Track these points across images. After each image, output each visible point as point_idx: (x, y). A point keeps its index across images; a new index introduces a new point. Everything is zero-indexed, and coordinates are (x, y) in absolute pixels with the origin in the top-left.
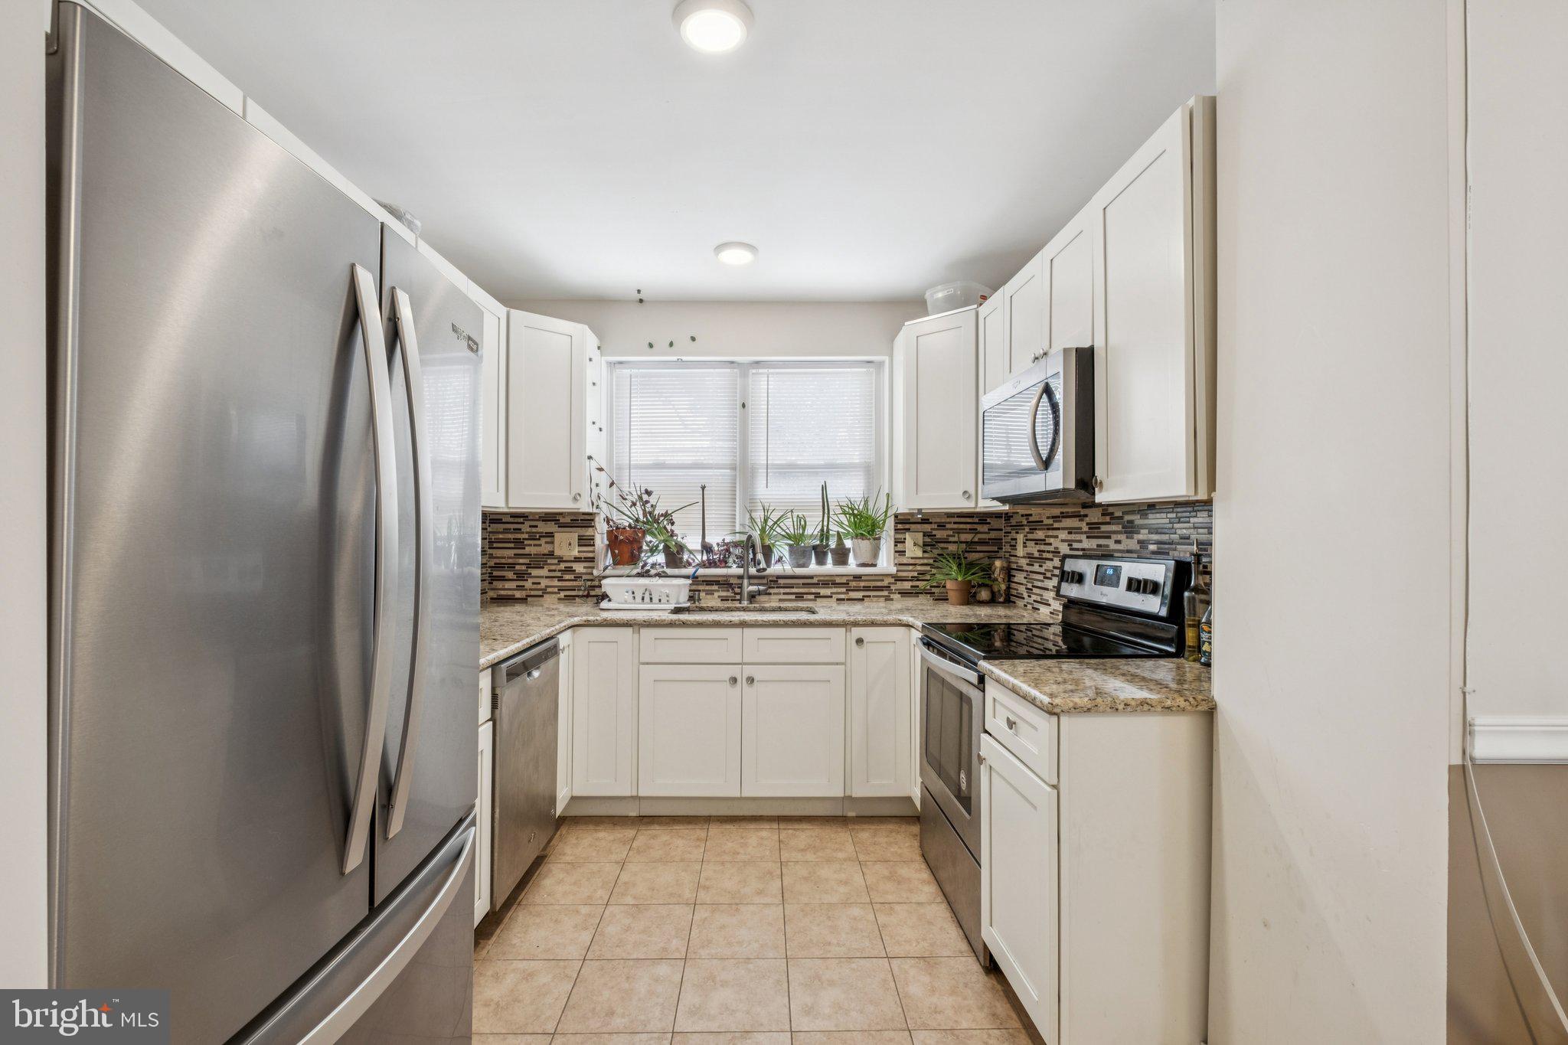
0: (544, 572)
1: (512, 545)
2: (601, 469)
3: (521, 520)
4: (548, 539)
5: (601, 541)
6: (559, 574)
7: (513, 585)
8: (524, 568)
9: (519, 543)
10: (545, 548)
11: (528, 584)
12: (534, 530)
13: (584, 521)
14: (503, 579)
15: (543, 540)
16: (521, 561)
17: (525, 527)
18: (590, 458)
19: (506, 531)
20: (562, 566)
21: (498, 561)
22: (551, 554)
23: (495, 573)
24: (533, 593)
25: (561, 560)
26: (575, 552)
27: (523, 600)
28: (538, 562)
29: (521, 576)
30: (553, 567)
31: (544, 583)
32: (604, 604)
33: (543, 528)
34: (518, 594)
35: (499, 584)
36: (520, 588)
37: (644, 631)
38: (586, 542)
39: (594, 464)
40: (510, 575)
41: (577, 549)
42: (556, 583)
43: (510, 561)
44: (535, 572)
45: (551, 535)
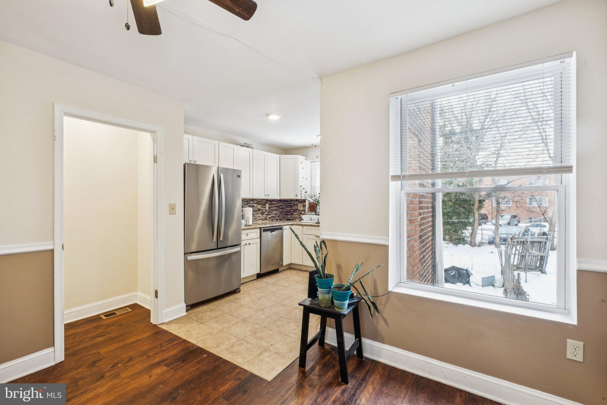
0: (296, 213)
1: (290, 207)
2: (304, 189)
3: (292, 201)
4: (297, 206)
5: (307, 206)
6: (299, 214)
7: (290, 216)
8: (292, 212)
9: (291, 207)
10: (296, 208)
11: (293, 216)
12: (294, 203)
13: (304, 201)
14: (288, 215)
15: (296, 206)
16: (292, 211)
17: (292, 203)
18: (301, 186)
19: (289, 204)
20: (300, 212)
21: (287, 210)
22: (297, 209)
23: (287, 213)
24: (294, 218)
25: (299, 211)
26: (302, 209)
27: (292, 220)
28: (295, 211)
29: (292, 214)
30: (298, 212)
31: (296, 216)
32: (302, 221)
33: (296, 203)
34: (291, 219)
35: (288, 216)
36: (292, 217)
37: (305, 227)
38: (304, 206)
39: (302, 188)
40: (290, 214)
41: (302, 208)
42: (298, 216)
43: (290, 211)
44: (294, 213)
45: (297, 205)
